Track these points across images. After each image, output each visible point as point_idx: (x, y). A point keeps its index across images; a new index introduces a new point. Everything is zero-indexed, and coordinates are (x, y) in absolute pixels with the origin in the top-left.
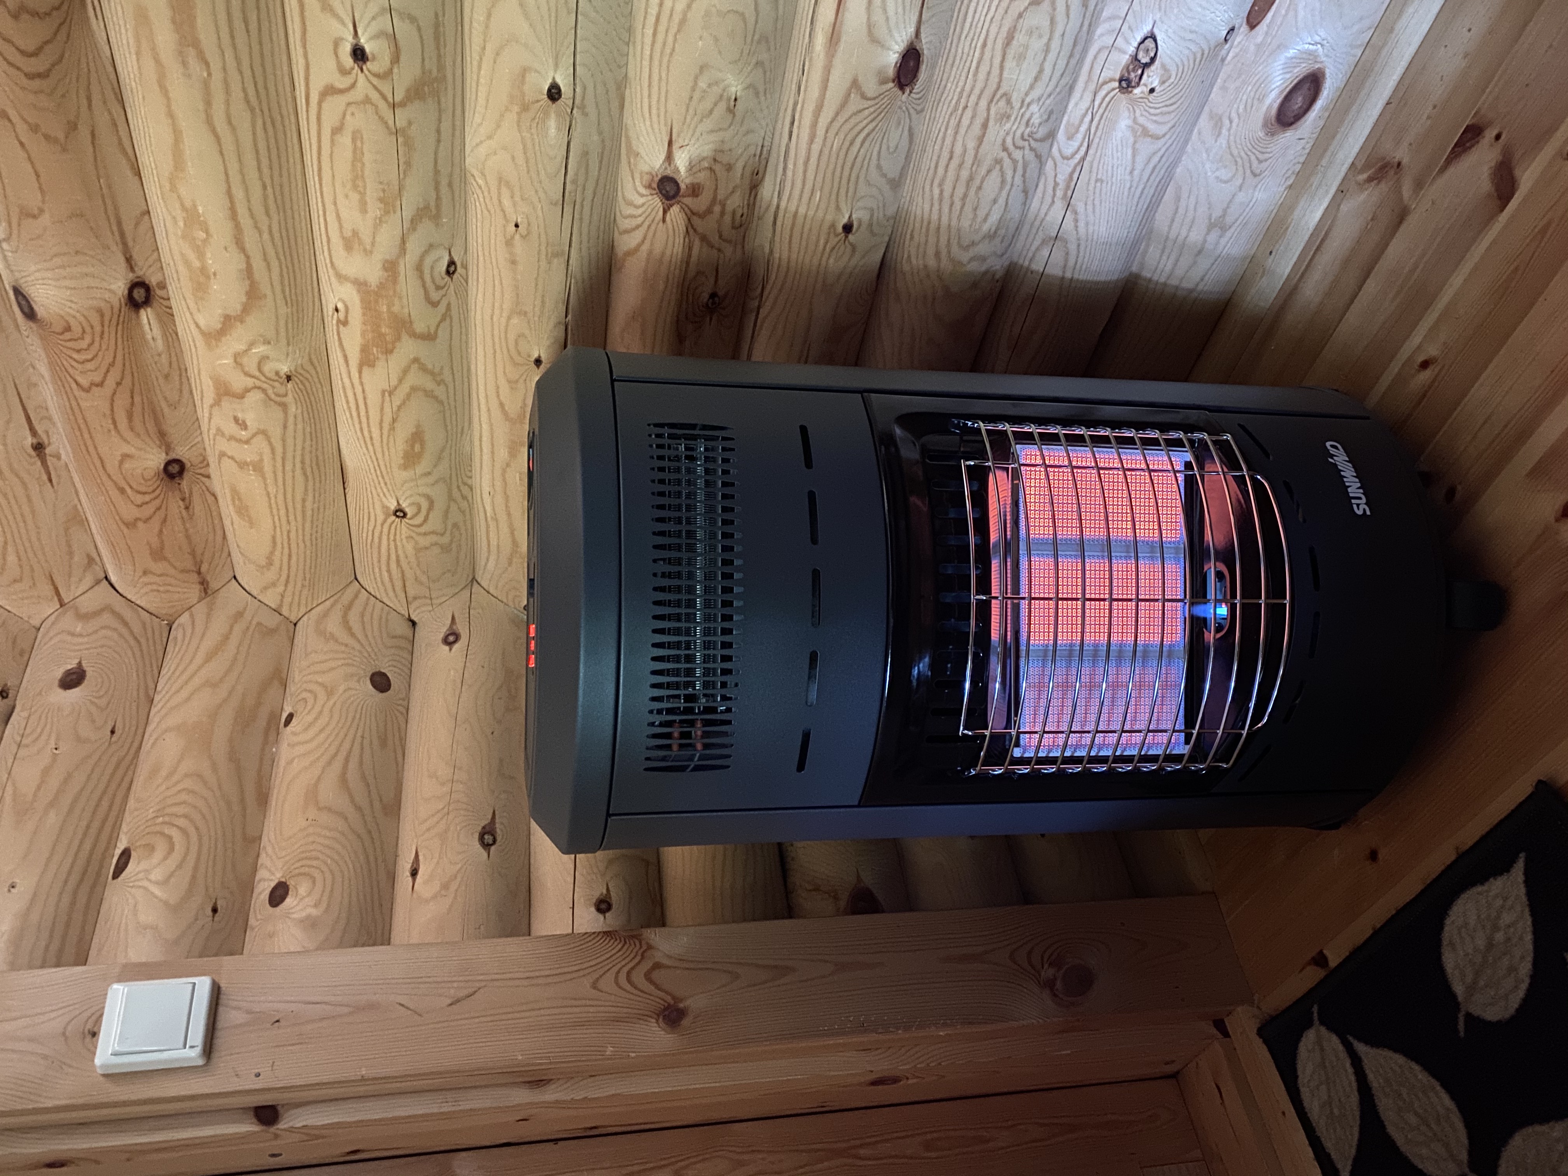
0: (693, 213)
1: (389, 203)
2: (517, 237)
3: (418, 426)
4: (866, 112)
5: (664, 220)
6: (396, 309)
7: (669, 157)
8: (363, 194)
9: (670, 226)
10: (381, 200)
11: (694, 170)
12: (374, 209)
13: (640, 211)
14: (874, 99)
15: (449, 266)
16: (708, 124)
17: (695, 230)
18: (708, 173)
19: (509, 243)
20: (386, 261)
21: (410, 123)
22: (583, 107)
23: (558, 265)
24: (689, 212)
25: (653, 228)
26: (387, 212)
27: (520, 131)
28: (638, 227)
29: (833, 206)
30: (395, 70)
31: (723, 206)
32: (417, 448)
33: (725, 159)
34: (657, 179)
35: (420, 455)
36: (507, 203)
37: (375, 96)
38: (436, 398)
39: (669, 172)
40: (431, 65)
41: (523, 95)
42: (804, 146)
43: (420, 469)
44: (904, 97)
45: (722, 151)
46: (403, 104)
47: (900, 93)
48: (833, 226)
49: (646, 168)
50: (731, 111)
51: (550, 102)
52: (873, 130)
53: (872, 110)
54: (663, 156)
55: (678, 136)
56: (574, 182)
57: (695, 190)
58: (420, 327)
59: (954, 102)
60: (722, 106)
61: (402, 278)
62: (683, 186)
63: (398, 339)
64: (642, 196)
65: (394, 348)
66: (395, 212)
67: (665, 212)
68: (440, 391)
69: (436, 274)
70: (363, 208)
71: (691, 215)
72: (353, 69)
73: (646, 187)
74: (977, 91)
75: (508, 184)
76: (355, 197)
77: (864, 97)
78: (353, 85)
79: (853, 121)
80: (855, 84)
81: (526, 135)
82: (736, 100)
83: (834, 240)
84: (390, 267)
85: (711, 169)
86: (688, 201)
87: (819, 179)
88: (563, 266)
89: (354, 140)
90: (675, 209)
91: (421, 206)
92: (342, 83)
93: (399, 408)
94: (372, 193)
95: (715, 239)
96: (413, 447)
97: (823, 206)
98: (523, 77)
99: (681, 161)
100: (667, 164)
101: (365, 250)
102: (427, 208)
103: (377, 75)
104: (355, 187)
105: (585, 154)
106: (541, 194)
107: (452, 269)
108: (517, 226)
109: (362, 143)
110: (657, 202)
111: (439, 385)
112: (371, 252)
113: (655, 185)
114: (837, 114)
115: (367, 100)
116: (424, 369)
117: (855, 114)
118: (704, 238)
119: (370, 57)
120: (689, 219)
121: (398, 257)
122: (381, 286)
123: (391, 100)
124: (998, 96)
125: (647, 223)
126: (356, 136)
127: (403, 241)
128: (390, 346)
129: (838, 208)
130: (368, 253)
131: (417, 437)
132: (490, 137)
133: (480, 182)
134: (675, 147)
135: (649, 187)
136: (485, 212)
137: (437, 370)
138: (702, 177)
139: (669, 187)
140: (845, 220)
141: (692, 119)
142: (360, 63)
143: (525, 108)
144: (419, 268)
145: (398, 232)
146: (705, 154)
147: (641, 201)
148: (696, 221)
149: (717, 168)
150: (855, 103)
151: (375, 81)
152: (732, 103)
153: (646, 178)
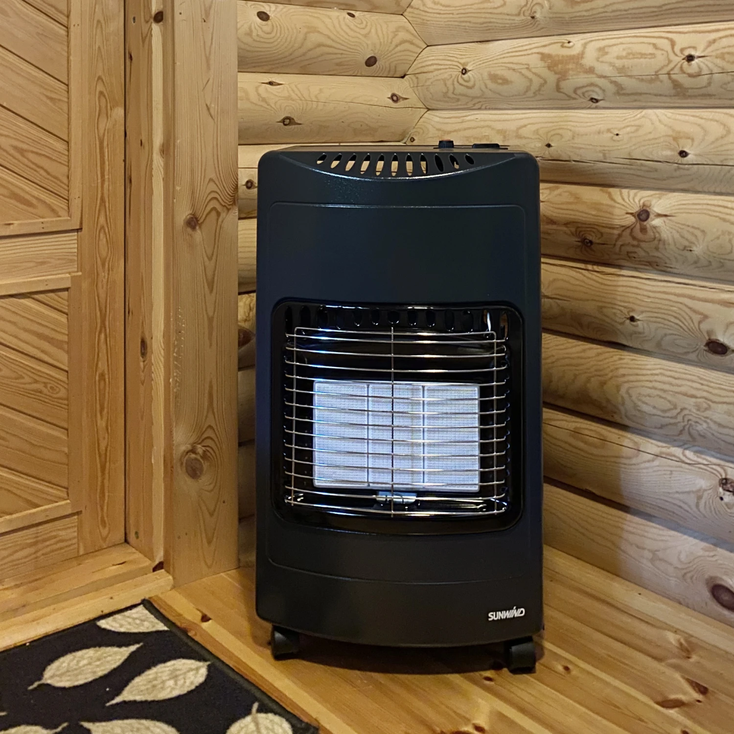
0: (632, 230)
1: (622, 70)
2: (612, 135)
3: (511, 82)
4: (692, 325)
5: (627, 213)
6: (571, 72)
7: (659, 215)
8: (626, 57)
9: (624, 217)
10: (624, 66)
11: (654, 230)
12: (619, 63)
13: (632, 201)
15: (595, 99)
16: (677, 236)
17: (623, 231)
18: (653, 237)
19: (609, 131)
20: (594, 68)
21: (661, 81)
22: (679, 168)
23: (600, 156)
24: (632, 227)
25: (623, 208)
26: (617, 69)
27: (663, 136)
28: (623, 199)
29: (642, 309)
30: (685, 75)
31: (638, 246)
32: (500, 81)
33: (661, 246)
34: (648, 209)
35: (496, 82)
36: (628, 129)
37: (671, 66)
38: (527, 91)
39: (652, 216)
40: (690, 92)
41: (681, 138)
42: (673, 291)
43: (489, 82)
44: (702, 347)
45: (664, 244)
46: (670, 78)
47: (704, 344)
48: (633, 310)
49: (653, 202)
50: (685, 248)
51: (678, 151)
52: (684, 329)
54: (660, 212)
55: (670, 220)
56: (642, 165)
57: (643, 230)
58: (563, 84)
59: (704, 377)
60: (687, 243)
61: (586, 76)
62: (645, 223)
63: (556, 73)
64: (639, 201)
65: (551, 71)
66: (619, 73)
67: (631, 214)
68: (530, 94)
69: (591, 93)
70: (618, 58)
72: (684, 55)
73: (643, 203)
74: (711, 390)
75: (637, 130)
76: (624, 54)
78: (676, 55)
79: (687, 318)
80: (706, 317)
81: (662, 140)
82: (691, 251)
83: (625, 311)
84: (591, 70)
85: (655, 239)
86: (638, 226)
87: (657, 300)
88: (600, 159)
89: (651, 54)
90: (632, 219)
91: (623, 86)
92: (677, 49)
93: (520, 73)
94: (627, 62)
95: (619, 243)
96: (501, 79)
97: (643, 304)
98: (689, 138)
99: (656, 222)
100: (655, 214)
101: (599, 58)
102: (622, 89)
103: (681, 68)
104: (629, 54)
105: (656, 170)
106: (633, 148)
107: (594, 101)
108: (617, 135)
109: (650, 58)
110: (636, 209)
111: (534, 93)
112: (598, 61)
113: (644, 208)
114: (690, 308)
115: (670, 61)
116: (542, 85)
117: (691, 318)
118: (620, 235)
119: (690, 63)
120: (629, 227)
121: (597, 74)
122: (582, 65)
123: (671, 72)
124: (709, 402)
125: (625, 204)
126: (653, 55)
127: (605, 77)
128: (552, 69)
129: (642, 312)
130: (597, 59)
131: (505, 81)
132: (660, 121)
133: (639, 116)
134: (664, 218)
135: (644, 205)
136: (624, 118)
137: (541, 92)
138: (650, 233)
139: (644, 216)
140: (636, 317)
141: (679, 227)
142: (686, 59)
143: (675, 139)
144: (592, 84)
145: (609, 75)
146: (662, 235)
147: (637, 200)
148: (628, 231)
149: (656, 242)
150: (696, 318)
151: (679, 65)
152: (689, 249)
153: (648, 204)
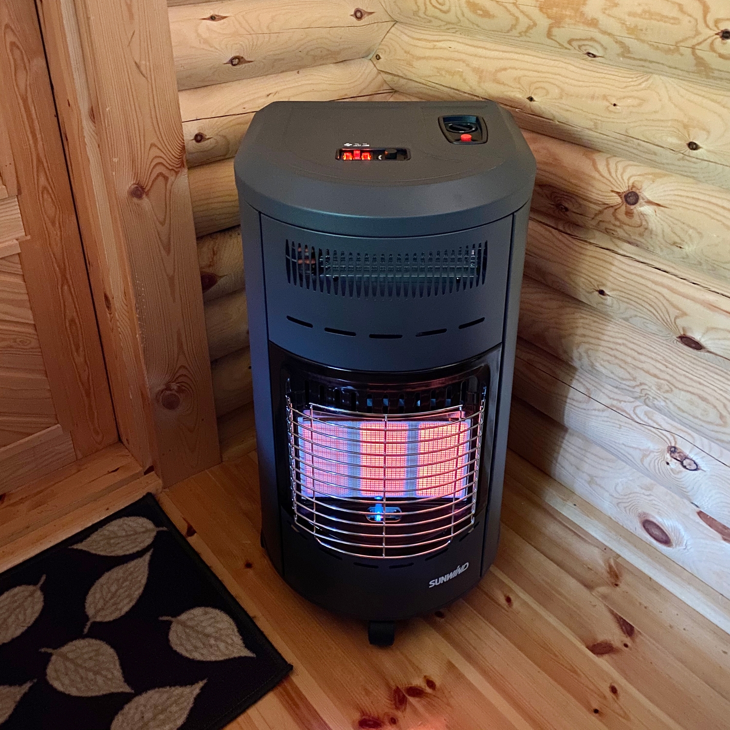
1: (633, 31)
2: (608, 104)
4: (668, 317)
5: (612, 191)
6: (567, 20)
7: (650, 202)
8: (640, 16)
9: (609, 194)
10: (636, 27)
11: (641, 216)
13: (619, 176)
14: (675, 323)
15: (593, 54)
16: (667, 229)
17: (606, 209)
18: (639, 223)
19: (605, 97)
20: (598, 21)
21: (682, 55)
22: (684, 160)
23: (590, 124)
25: (609, 183)
26: (628, 29)
27: (671, 120)
28: (610, 173)
29: (615, 287)
30: (715, 54)
31: (619, 227)
32: (480, 12)
33: (646, 234)
34: (637, 192)
35: (475, 12)
36: (630, 101)
37: (700, 38)
38: (511, 30)
39: (641, 201)
40: (716, 74)
41: (694, 127)
44: (675, 337)
45: (651, 233)
46: (694, 53)
47: (678, 336)
48: (605, 285)
49: (645, 186)
50: (674, 244)
51: (688, 142)
52: (657, 318)
53: (669, 320)
54: (651, 199)
55: (662, 210)
56: (639, 145)
57: (629, 214)
58: (556, 31)
60: (677, 240)
61: (586, 28)
62: (632, 207)
63: (549, 17)
64: (629, 179)
65: (543, 13)
66: (628, 34)
67: (618, 193)
68: (515, 33)
69: (589, 47)
70: (631, 14)
71: (615, 208)
72: (718, 29)
73: (633, 183)
74: (675, 374)
75: (640, 105)
76: (639, 11)
77: (676, 318)
78: (707, 26)
79: (663, 309)
80: (684, 314)
81: (670, 124)
82: (680, 248)
83: (595, 283)
84: (594, 23)
85: (641, 225)
86: (623, 208)
87: (631, 283)
88: (589, 127)
89: (674, 18)
90: (617, 200)
91: (630, 49)
92: (710, 20)
93: (505, 7)
94: (641, 23)
95: (599, 218)
96: (481, 10)
97: (617, 282)
98: (704, 130)
99: (646, 209)
100: (646, 200)
101: (606, 9)
102: (629, 52)
103: (712, 43)
104: (645, 13)
105: (655, 154)
106: (633, 124)
107: (591, 56)
108: (615, 105)
109: (672, 24)
110: (624, 189)
111: (520, 33)
112: (604, 13)
113: (634, 190)
114: (667, 300)
115: (698, 33)
116: (530, 27)
117: (667, 310)
118: (601, 212)
119: (724, 41)
120: (612, 207)
121: (600, 29)
122: (582, 14)
123: (697, 47)
124: (671, 386)
125: (611, 180)
126: (676, 21)
127: (610, 34)
128: (544, 10)
129: (614, 290)
130: (603, 11)
131: (487, 14)
132: (670, 99)
133: (644, 85)
134: (655, 207)
135: (633, 186)
136: (625, 85)
137: (529, 33)
138: (636, 220)
139: (632, 199)
140: (606, 292)
141: (671, 220)
142: (721, 34)
143: (686, 127)
144: (591, 39)
146: (650, 224)
147: (626, 177)
148: (611, 210)
149: (641, 229)
150: (673, 312)
151: (709, 41)
152: (679, 245)
153: (638, 185)
